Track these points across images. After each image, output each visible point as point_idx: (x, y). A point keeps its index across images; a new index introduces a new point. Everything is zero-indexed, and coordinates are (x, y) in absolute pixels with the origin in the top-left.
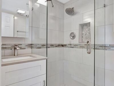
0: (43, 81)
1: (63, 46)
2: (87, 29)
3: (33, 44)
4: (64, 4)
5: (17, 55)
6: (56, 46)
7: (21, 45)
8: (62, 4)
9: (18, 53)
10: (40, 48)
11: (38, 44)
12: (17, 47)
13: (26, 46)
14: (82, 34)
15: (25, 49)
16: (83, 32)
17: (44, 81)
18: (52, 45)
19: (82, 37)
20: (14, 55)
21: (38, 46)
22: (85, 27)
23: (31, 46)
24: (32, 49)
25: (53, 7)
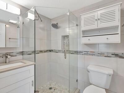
0: (31, 81)
1: (50, 51)
2: (67, 40)
3: (24, 52)
4: (51, 19)
5: (9, 62)
6: (45, 52)
7: (12, 53)
8: (50, 19)
9: (9, 60)
10: (31, 54)
11: (29, 51)
12: (9, 55)
13: (18, 53)
14: (64, 43)
15: (16, 56)
16: (65, 42)
17: (33, 81)
18: (41, 51)
19: (64, 45)
20: (6, 63)
21: (28, 53)
22: (66, 38)
23: (22, 53)
24: (23, 55)
25: (42, 21)
